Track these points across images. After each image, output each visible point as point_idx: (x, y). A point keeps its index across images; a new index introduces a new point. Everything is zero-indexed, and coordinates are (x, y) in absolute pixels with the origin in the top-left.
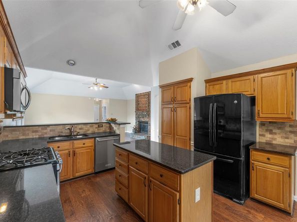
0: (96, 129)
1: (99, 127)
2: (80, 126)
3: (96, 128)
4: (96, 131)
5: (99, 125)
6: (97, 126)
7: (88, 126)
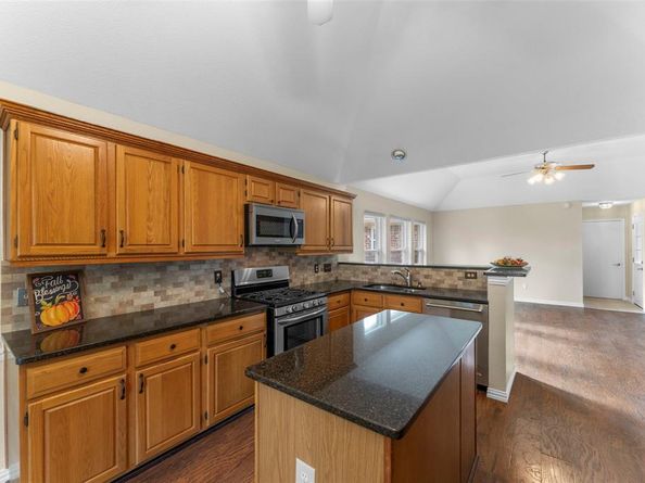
0: (461, 282)
1: (466, 277)
2: (425, 272)
3: (460, 279)
4: (460, 285)
5: (466, 273)
6: (461, 274)
7: (442, 273)
